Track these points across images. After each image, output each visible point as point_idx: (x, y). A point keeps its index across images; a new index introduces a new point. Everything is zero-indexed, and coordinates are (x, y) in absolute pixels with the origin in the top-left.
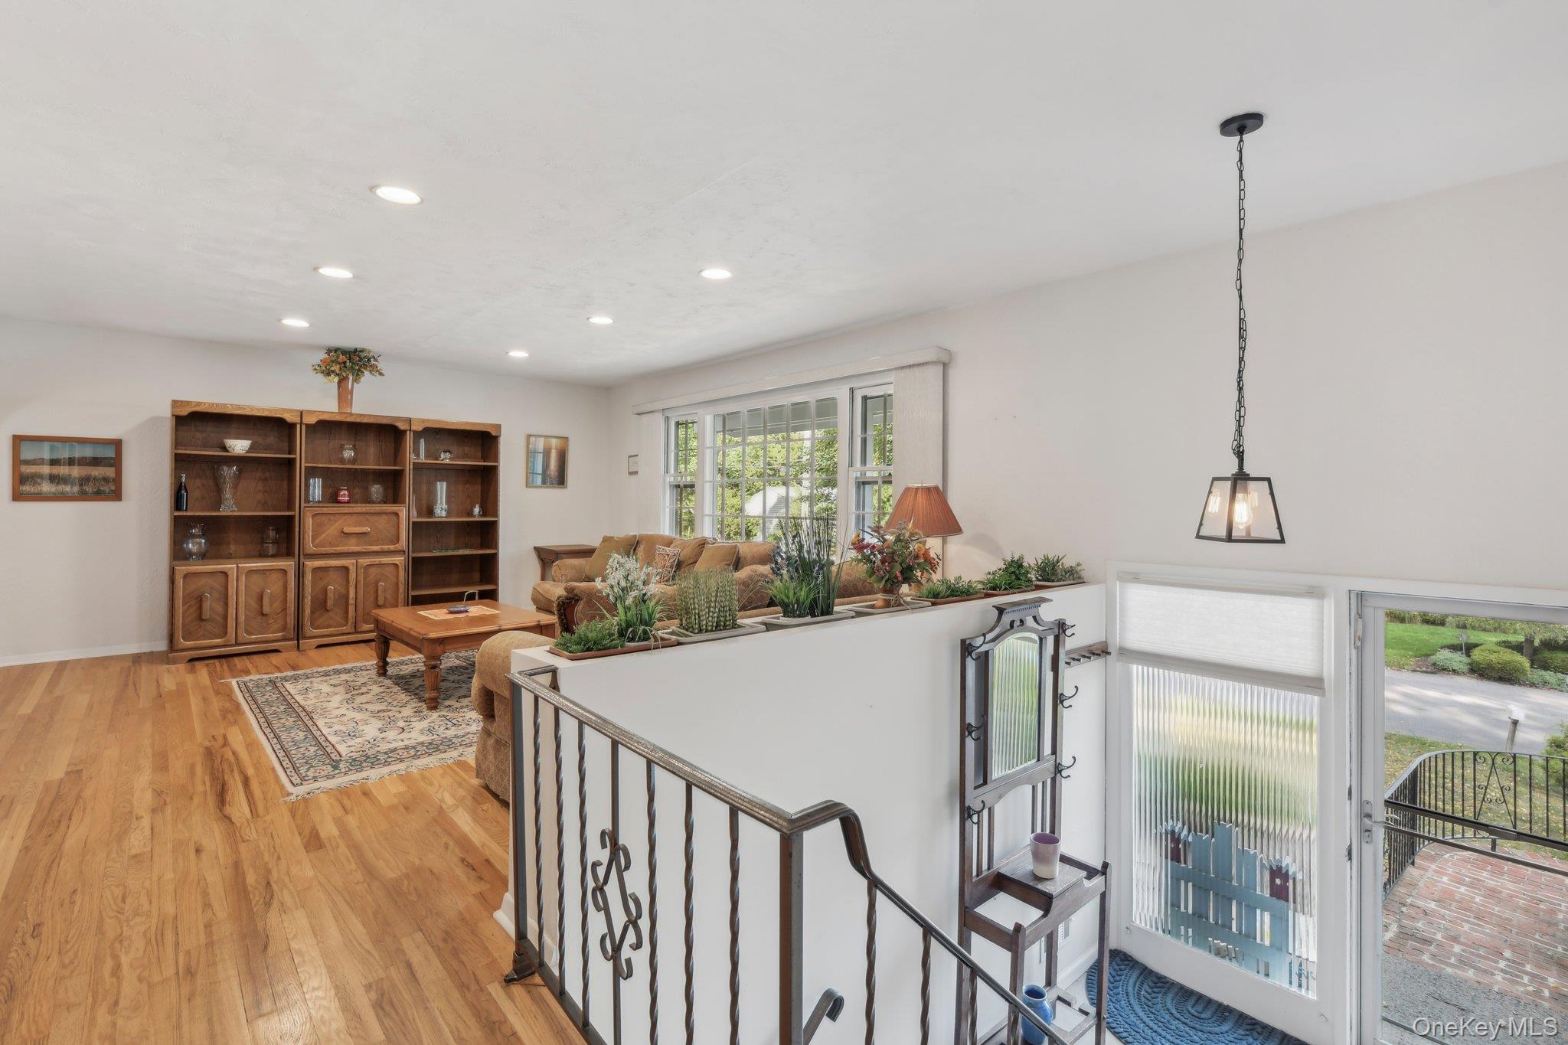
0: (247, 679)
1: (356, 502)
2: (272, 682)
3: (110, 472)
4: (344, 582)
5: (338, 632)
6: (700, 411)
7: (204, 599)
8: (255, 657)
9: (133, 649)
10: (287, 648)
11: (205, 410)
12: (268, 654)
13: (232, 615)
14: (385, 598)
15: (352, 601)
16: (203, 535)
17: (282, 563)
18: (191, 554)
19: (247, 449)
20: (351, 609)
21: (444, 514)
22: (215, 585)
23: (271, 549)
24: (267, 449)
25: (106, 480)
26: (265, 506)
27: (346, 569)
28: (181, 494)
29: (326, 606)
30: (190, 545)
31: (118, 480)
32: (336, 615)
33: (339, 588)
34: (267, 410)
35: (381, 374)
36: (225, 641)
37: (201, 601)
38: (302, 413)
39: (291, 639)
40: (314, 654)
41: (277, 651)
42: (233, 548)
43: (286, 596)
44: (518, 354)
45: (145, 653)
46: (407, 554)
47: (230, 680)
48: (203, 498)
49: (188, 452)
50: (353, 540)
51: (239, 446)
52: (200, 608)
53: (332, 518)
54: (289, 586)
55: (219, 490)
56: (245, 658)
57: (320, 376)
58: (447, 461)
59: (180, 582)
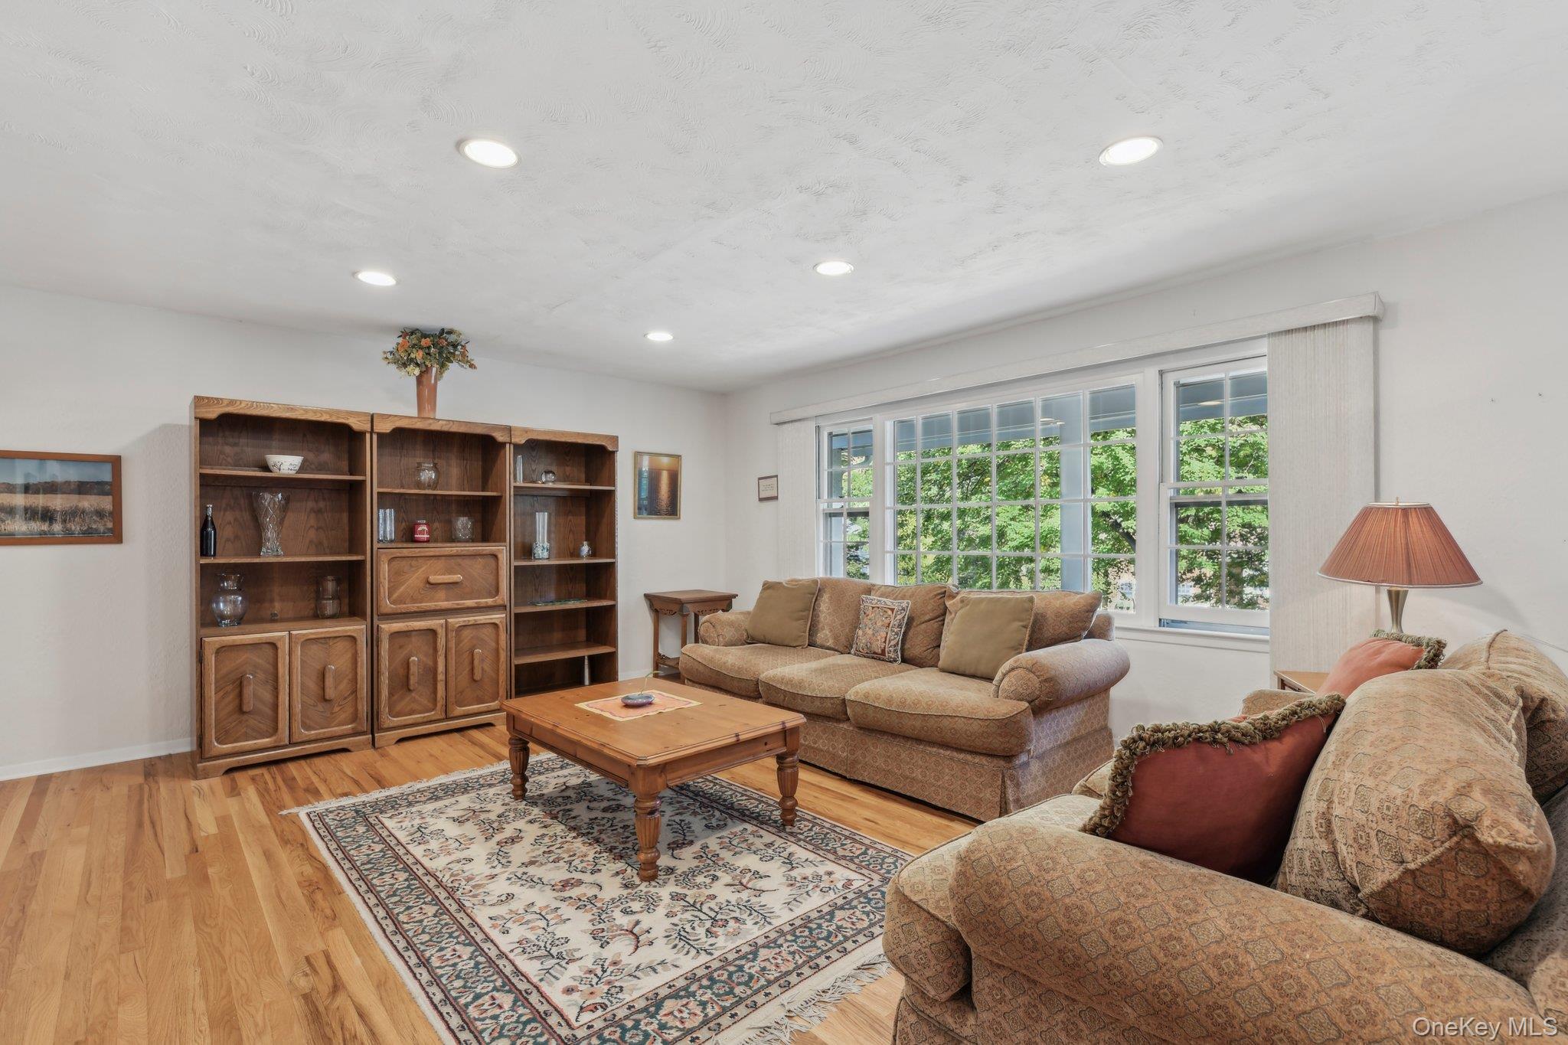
0: (320, 807)
1: (436, 541)
2: (359, 813)
3: (106, 503)
4: (431, 651)
5: (425, 720)
6: (877, 417)
7: (245, 683)
8: (317, 761)
9: (144, 751)
10: (360, 747)
11: (242, 412)
12: (333, 756)
13: (285, 703)
14: (483, 669)
15: (441, 677)
16: (239, 591)
17: (351, 628)
18: (223, 617)
19: (297, 468)
20: (441, 687)
21: (546, 554)
22: (260, 661)
23: (330, 607)
24: (321, 468)
25: (100, 514)
26: (319, 548)
27: (433, 632)
28: (207, 533)
29: (408, 684)
30: (221, 605)
31: (116, 514)
32: (421, 696)
33: (425, 659)
34: (326, 412)
35: (472, 366)
36: (275, 741)
37: (241, 685)
38: (372, 416)
39: (363, 733)
40: (395, 751)
41: (345, 750)
42: (277, 606)
43: (356, 673)
44: (660, 337)
45: (160, 758)
46: (508, 609)
47: (294, 810)
48: (237, 537)
49: (218, 472)
50: (442, 594)
51: (286, 464)
52: (240, 695)
53: (414, 563)
54: (359, 660)
55: (259, 528)
56: (303, 762)
57: (393, 367)
58: (550, 485)
59: (211, 659)
